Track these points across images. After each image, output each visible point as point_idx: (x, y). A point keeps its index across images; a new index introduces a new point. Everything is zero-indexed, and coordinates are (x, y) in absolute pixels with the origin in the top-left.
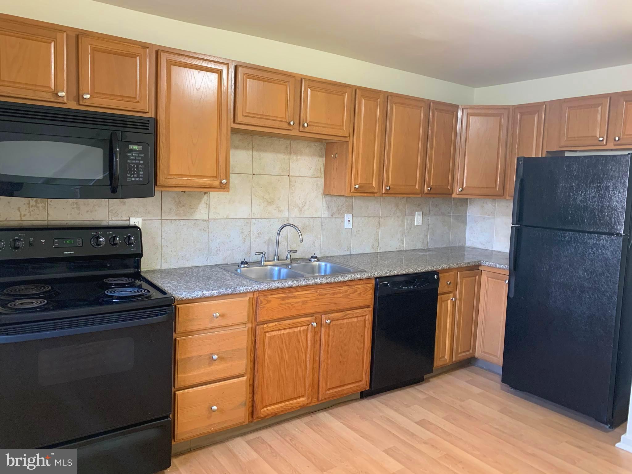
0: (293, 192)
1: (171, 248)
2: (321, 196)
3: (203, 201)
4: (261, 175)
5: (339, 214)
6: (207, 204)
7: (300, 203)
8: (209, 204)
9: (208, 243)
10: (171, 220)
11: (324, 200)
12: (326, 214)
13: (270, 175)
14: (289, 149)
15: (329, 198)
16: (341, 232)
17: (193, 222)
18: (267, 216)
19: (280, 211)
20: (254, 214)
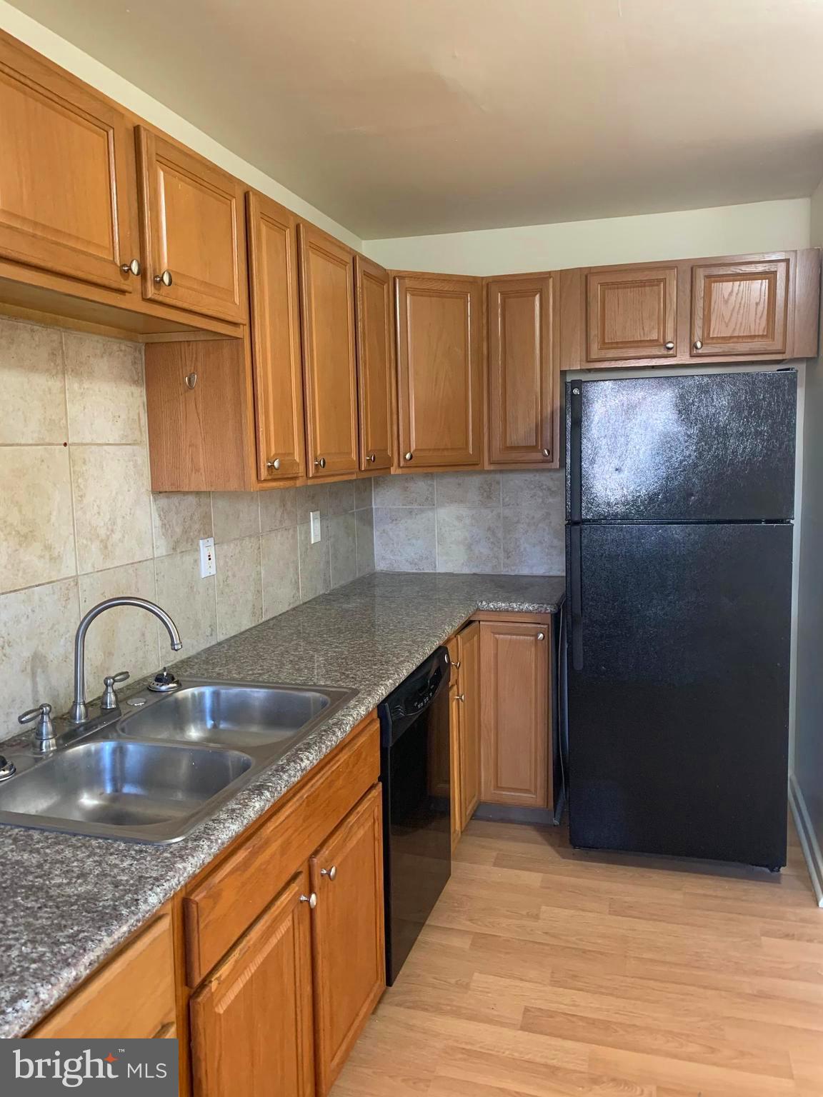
2: (147, 498)
5: (187, 542)
7: (102, 524)
11: (154, 507)
12: (162, 549)
14: (59, 360)
15: (163, 502)
16: (195, 587)
19: (55, 559)
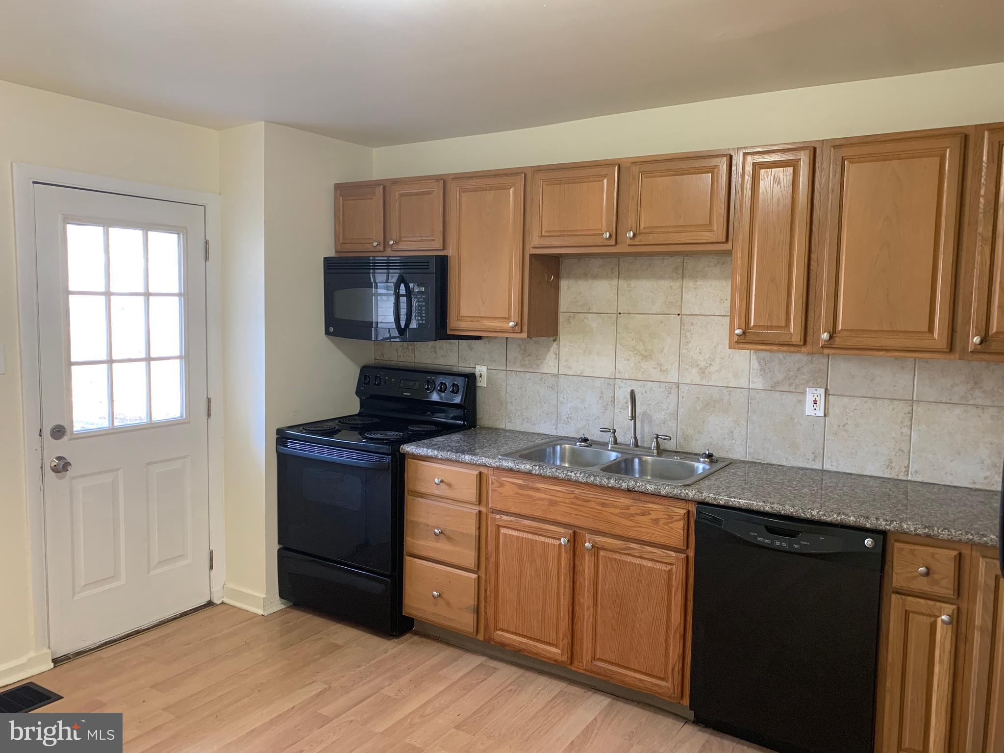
0: (686, 341)
1: (516, 406)
3: (552, 350)
4: (631, 315)
5: (790, 385)
6: (556, 354)
7: (702, 359)
8: (559, 355)
9: (557, 406)
10: (516, 371)
11: (753, 357)
13: (647, 314)
14: (680, 271)
16: (796, 420)
17: (540, 376)
18: (640, 377)
19: (664, 371)
20: (619, 372)
